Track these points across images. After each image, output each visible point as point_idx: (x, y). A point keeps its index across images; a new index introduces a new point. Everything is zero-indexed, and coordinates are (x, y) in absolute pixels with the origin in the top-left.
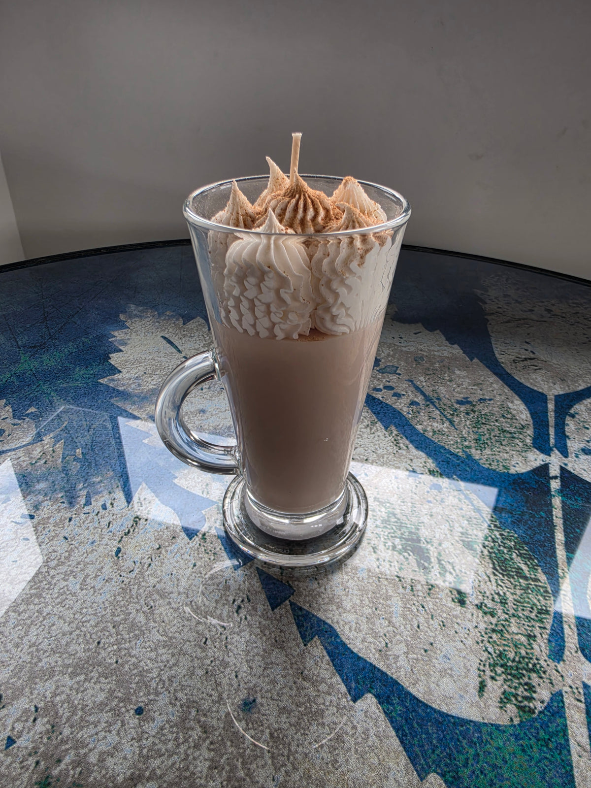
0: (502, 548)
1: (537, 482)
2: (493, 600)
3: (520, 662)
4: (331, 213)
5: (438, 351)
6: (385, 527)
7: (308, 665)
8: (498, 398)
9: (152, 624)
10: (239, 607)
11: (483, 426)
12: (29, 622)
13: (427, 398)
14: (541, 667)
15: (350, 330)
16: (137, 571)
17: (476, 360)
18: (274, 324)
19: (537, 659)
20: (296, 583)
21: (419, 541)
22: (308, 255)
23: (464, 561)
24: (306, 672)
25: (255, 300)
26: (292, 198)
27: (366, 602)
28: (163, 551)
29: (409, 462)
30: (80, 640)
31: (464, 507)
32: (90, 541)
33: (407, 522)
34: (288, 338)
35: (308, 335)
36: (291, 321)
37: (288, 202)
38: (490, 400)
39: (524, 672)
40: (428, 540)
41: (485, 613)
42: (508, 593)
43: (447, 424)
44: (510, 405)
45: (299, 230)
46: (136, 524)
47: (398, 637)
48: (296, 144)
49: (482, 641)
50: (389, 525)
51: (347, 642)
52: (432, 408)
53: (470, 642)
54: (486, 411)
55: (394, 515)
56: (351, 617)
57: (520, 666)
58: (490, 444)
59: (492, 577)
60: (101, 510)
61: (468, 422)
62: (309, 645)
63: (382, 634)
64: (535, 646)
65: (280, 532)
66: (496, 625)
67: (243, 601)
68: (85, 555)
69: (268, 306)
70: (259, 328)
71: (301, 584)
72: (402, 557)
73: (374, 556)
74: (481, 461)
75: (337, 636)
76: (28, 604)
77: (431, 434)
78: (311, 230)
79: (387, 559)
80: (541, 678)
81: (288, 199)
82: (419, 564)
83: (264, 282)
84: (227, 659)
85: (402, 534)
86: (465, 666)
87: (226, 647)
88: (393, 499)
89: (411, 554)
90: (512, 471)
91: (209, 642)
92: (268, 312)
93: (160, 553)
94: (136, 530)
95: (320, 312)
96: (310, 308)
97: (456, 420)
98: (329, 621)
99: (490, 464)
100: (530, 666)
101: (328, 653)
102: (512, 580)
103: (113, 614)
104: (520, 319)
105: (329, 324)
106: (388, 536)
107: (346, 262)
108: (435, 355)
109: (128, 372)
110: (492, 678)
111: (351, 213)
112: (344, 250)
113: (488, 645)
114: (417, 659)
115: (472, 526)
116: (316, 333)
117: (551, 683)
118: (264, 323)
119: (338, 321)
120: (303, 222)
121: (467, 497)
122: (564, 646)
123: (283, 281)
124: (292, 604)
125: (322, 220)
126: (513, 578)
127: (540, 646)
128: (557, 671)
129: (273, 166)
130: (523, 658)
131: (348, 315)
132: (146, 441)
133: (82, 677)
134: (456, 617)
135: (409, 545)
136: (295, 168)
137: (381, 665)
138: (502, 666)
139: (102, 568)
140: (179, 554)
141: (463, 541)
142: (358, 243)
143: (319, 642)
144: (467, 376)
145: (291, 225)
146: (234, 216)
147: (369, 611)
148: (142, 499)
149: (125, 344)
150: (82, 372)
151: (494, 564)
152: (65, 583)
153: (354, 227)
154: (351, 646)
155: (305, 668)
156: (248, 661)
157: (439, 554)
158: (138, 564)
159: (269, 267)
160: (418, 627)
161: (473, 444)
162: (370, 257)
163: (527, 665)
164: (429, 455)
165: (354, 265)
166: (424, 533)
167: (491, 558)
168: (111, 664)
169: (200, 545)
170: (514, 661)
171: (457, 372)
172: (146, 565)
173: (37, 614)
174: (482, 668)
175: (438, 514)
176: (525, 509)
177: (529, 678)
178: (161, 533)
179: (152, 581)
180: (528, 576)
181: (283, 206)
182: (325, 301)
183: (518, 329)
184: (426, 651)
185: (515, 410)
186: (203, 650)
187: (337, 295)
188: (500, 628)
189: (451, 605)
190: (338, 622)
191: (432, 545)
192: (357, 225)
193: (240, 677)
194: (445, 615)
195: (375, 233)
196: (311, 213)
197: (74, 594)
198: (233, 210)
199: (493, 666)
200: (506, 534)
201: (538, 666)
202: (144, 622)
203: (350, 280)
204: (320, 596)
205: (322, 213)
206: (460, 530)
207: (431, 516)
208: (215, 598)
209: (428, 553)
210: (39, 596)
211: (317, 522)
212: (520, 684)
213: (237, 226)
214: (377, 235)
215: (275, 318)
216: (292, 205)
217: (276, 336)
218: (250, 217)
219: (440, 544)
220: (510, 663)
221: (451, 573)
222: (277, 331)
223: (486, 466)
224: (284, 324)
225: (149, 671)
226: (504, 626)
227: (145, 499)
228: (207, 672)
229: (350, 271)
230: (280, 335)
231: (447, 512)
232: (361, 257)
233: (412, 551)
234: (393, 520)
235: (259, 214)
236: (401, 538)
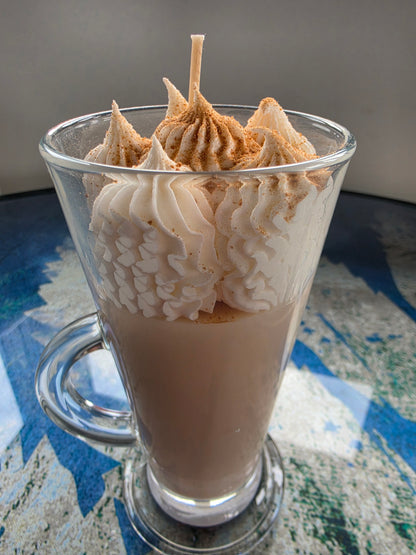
4: (245, 144)
5: (344, 284)
6: (304, 501)
8: (407, 335)
13: (338, 335)
15: (271, 305)
17: (380, 294)
18: (163, 302)
21: (342, 522)
22: (210, 203)
23: (398, 554)
25: (133, 268)
26: (191, 124)
28: (51, 534)
29: (325, 411)
31: (390, 471)
33: (329, 494)
34: (183, 318)
35: (211, 311)
36: (186, 297)
37: (185, 129)
38: (400, 336)
40: (355, 522)
43: (360, 365)
45: (199, 167)
46: (28, 492)
48: (197, 51)
50: (308, 497)
52: (343, 346)
54: (397, 349)
55: (313, 483)
58: (407, 389)
61: (381, 363)
65: (184, 515)
69: (152, 276)
70: (142, 304)
72: (325, 548)
73: (293, 545)
74: (401, 412)
78: (216, 167)
79: (308, 550)
81: (184, 125)
83: (144, 245)
85: (324, 512)
88: (312, 461)
89: (336, 543)
92: (153, 286)
93: (48, 537)
94: (26, 502)
95: (228, 283)
96: (214, 279)
97: (369, 359)
99: (411, 415)
105: (241, 299)
106: (307, 515)
107: (268, 215)
108: (341, 288)
109: (53, 304)
111: (273, 142)
112: (264, 197)
115: (402, 501)
116: (223, 309)
118: (148, 301)
119: (255, 296)
120: (205, 157)
121: (391, 458)
123: (172, 245)
125: (233, 153)
129: (172, 89)
131: (268, 287)
135: (333, 529)
136: (195, 85)
140: (68, 539)
141: (394, 523)
142: (285, 186)
144: (373, 311)
145: (187, 162)
146: (114, 149)
148: (40, 457)
149: (56, 275)
150: (11, 303)
153: (278, 163)
157: (368, 542)
159: (150, 223)
161: (389, 389)
162: (303, 207)
165: (279, 219)
166: (349, 510)
169: (94, 524)
171: (364, 306)
175: (362, 482)
178: (53, 506)
181: (177, 135)
182: (234, 269)
187: (253, 263)
191: (359, 530)
192: (283, 160)
195: (309, 172)
196: (216, 143)
198: (112, 141)
203: (273, 240)
205: (232, 145)
206: (389, 506)
207: (355, 485)
209: (356, 541)
213: (118, 163)
214: (312, 175)
215: (164, 294)
216: (189, 133)
217: (166, 316)
218: (136, 151)
219: (368, 528)
222: (167, 309)
223: (407, 417)
224: (176, 301)
227: (43, 457)
229: (274, 228)
230: (171, 314)
231: (372, 480)
232: (290, 208)
233: (337, 539)
234: (312, 490)
235: (146, 147)
236: (322, 518)
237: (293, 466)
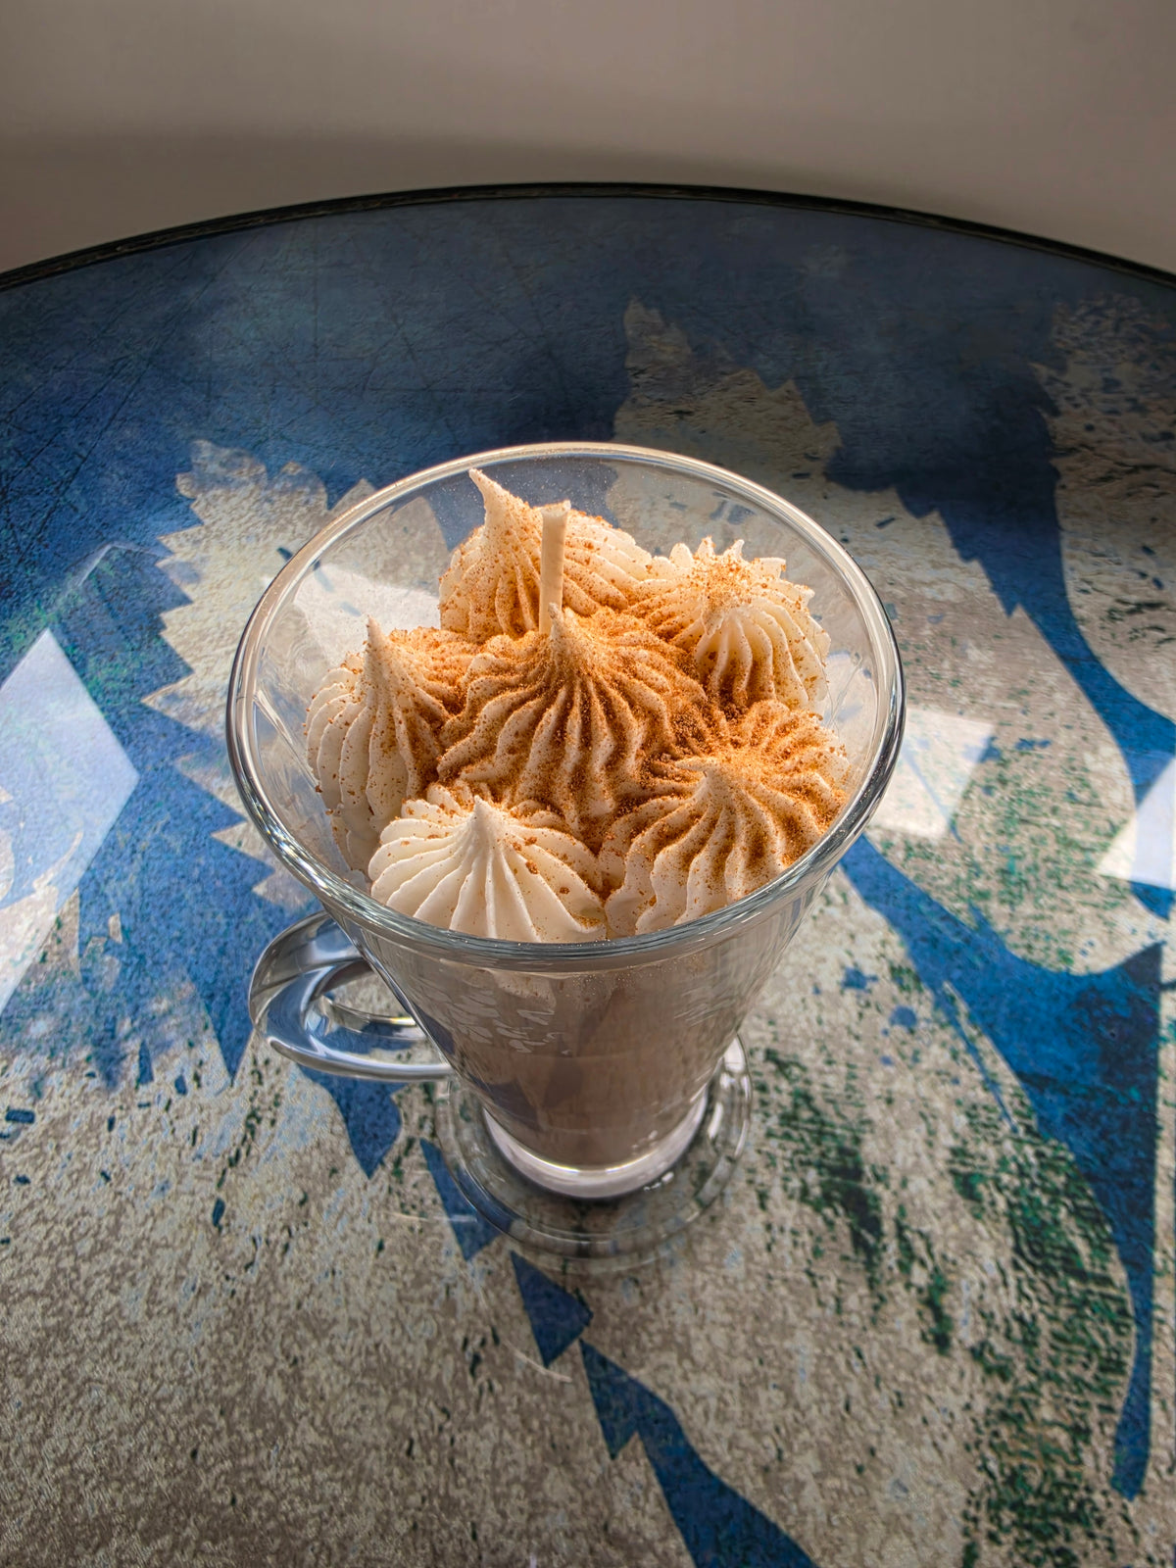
0: (1037, 1193)
1: (1130, 1000)
2: (1008, 1335)
3: (1050, 1497)
5: (930, 584)
6: (787, 1136)
7: (618, 1508)
8: (1062, 738)
9: (299, 1405)
10: (477, 1359)
11: (1021, 828)
12: (48, 1401)
14: (1095, 1509)
16: (261, 1264)
17: (1019, 613)
19: (1088, 1489)
20: (594, 1293)
21: (857, 1173)
23: (953, 1230)
24: (614, 1525)
26: (548, 702)
27: (741, 1343)
28: (313, 1210)
29: (847, 943)
30: (156, 1448)
31: (963, 1073)
32: (158, 1182)
33: (837, 1121)
37: (539, 715)
38: (1044, 744)
39: (1058, 1522)
40: (880, 1172)
41: (989, 1370)
42: (1041, 1317)
44: (1089, 758)
46: (253, 1133)
47: (805, 1435)
49: (978, 1444)
50: (796, 1128)
51: (698, 1447)
53: (951, 1446)
54: (1031, 781)
55: (808, 1099)
56: (708, 1384)
57: (1052, 1506)
58: (1033, 885)
59: (1010, 1272)
60: (175, 1097)
61: (988, 818)
62: (620, 1457)
63: (770, 1427)
64: (1088, 1458)
66: (1010, 1402)
67: (483, 1343)
68: (149, 1224)
71: (605, 1297)
72: (820, 1221)
73: (762, 1216)
74: (1010, 940)
75: (678, 1432)
76: (43, 1356)
77: (901, 855)
79: (789, 1225)
80: (1091, 1536)
82: (858, 1241)
84: (455, 1493)
85: (823, 1155)
86: (938, 1510)
87: (452, 1461)
88: (809, 1055)
89: (841, 1210)
90: (1078, 968)
91: (416, 1450)
93: (307, 1214)
94: (253, 1152)
98: (662, 1394)
99: (1029, 947)
100: (1072, 1506)
101: (659, 1475)
102: (1052, 1281)
103: (217, 1380)
104: (1136, 469)
106: (791, 1161)
108: (923, 598)
109: (207, 671)
110: (992, 1537)
113: (989, 1454)
114: (839, 1492)
115: (977, 1131)
117: (1111, 1549)
121: (972, 1048)
122: (1147, 1456)
124: (586, 1350)
125: (639, 759)
126: (1056, 1275)
127: (1096, 1456)
128: (1127, 1519)
129: (492, 495)
130: (1058, 1485)
132: (260, 890)
133: (166, 1541)
134: (927, 1381)
135: (837, 1187)
137: (766, 1507)
138: (1013, 1507)
139: (189, 1255)
140: (345, 1218)
141: (954, 1173)
143: (640, 1447)
144: (995, 669)
145: (545, 797)
147: (747, 1367)
148: (261, 1062)
149: (196, 577)
151: (1016, 1236)
152: (114, 1299)
154: (705, 1458)
155: (612, 1512)
156: (496, 1498)
157: (902, 1210)
158: (262, 1246)
160: (847, 1408)
161: (994, 886)
163: (1066, 1504)
164: (893, 921)
166: (871, 1150)
167: (1012, 1221)
168: (222, 1507)
169: (390, 1190)
170: (1038, 1493)
171: (974, 654)
172: (279, 1249)
173: (63, 1381)
174: (972, 1511)
175: (904, 1095)
176: (1097, 1080)
177: (1068, 1539)
178: (307, 1159)
179: (294, 1289)
180: (1088, 1268)
181: (523, 724)
183: (1127, 502)
184: (860, 1469)
185: (1099, 775)
186: (408, 1470)
188: (1017, 1409)
189: (919, 1348)
190: (680, 1398)
191: (887, 1187)
193: (481, 1538)
194: (903, 1377)
197: (133, 1328)
199: (995, 1507)
200: (1048, 1152)
201: (1087, 1508)
202: (281, 1398)
204: (645, 1329)
206: (951, 1142)
207: (889, 1101)
208: (427, 1335)
209: (877, 1208)
210: (62, 1332)
212: (1047, 1551)
216: (547, 725)
219: (904, 1183)
220: (1031, 1501)
221: (923, 1263)
223: (1020, 953)
225: (299, 1523)
226: (1024, 1403)
227: (267, 1062)
228: (415, 1527)
231: (924, 1090)
233: (843, 1205)
234: (806, 1114)
235: (454, 707)
236: (819, 1166)
237: (772, 1066)
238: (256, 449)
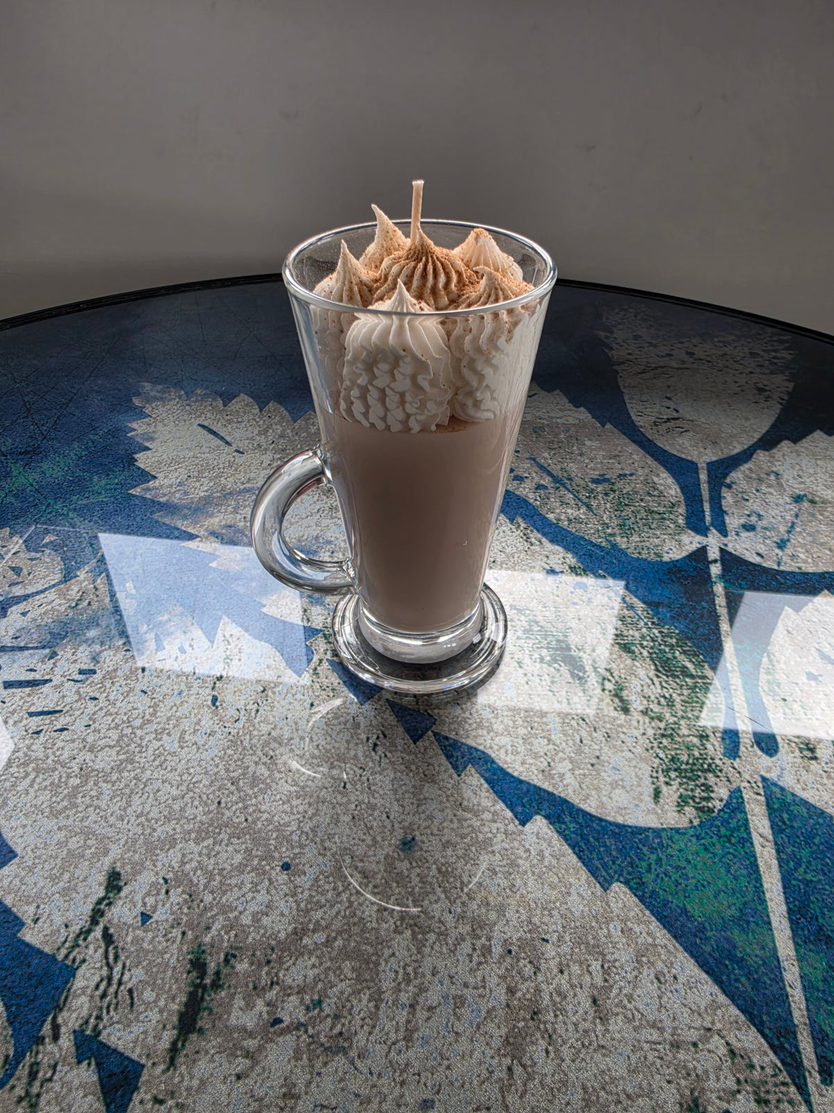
0: (663, 647)
1: (695, 568)
2: (659, 703)
3: (694, 764)
4: (464, 276)
5: (561, 418)
6: (528, 638)
7: (466, 796)
8: (640, 472)
9: (278, 775)
10: (375, 745)
11: (627, 508)
12: (127, 791)
13: (556, 480)
14: (717, 766)
15: (495, 415)
16: (243, 719)
17: (608, 426)
18: (408, 416)
19: (712, 759)
20: (436, 711)
21: (569, 649)
22: (445, 332)
23: (622, 666)
24: (465, 803)
25: (387, 389)
26: (418, 262)
27: (520, 722)
28: (270, 694)
29: (545, 559)
30: (196, 803)
32: (176, 692)
33: (552, 629)
34: (424, 430)
35: (446, 424)
36: (429, 411)
37: (415, 268)
38: (631, 475)
39: (700, 773)
40: (580, 647)
41: (652, 718)
42: (674, 695)
43: (583, 510)
44: (656, 479)
45: (432, 300)
47: (561, 754)
48: (418, 195)
49: (652, 748)
50: (533, 635)
51: (505, 766)
52: (563, 492)
53: (639, 750)
54: (627, 489)
55: (537, 623)
56: (505, 740)
57: (695, 768)
58: (636, 529)
59: (655, 679)
60: (179, 654)
61: (608, 505)
62: (463, 774)
63: (542, 754)
64: (709, 746)
65: (408, 657)
66: (665, 729)
67: (378, 738)
68: (175, 708)
69: (402, 395)
70: (390, 420)
71: (442, 712)
72: (552, 669)
73: (521, 671)
74: (629, 550)
75: (493, 762)
76: (120, 772)
77: (566, 523)
78: (445, 300)
79: (536, 673)
80: (718, 777)
81: (413, 263)
82: (573, 675)
83: (398, 368)
84: (372, 800)
85: (549, 643)
86: (637, 776)
87: (370, 788)
88: (533, 605)
89: (562, 664)
90: (666, 558)
91: (348, 786)
92: (402, 402)
93: (267, 696)
95: (460, 397)
96: (449, 394)
97: (594, 503)
98: (481, 748)
99: (640, 553)
100: (705, 766)
101: (486, 780)
102: (677, 680)
103: (227, 770)
104: (656, 368)
105: (471, 411)
106: (533, 648)
107: (493, 339)
108: (558, 423)
109: (166, 477)
110: (667, 784)
111: (490, 278)
112: (488, 327)
113: (658, 751)
114: (584, 775)
115: (627, 626)
116: (456, 421)
117: (729, 781)
118: (396, 415)
119: (483, 407)
120: (434, 291)
122: (739, 742)
123: (421, 365)
124: (435, 734)
125: (456, 286)
126: (678, 677)
127: (714, 745)
128: (734, 768)
129: (381, 216)
130: (697, 759)
131: (493, 399)
132: (214, 565)
133: (210, 841)
134: (621, 726)
135: (559, 655)
136: (416, 220)
137: (546, 786)
138: (676, 770)
139: (200, 720)
140: (289, 695)
141: (618, 644)
143: (473, 771)
144: (600, 448)
145: (422, 297)
146: (346, 287)
147: (524, 731)
148: (228, 636)
149: (152, 439)
151: (656, 665)
152: (159, 744)
154: (510, 771)
155: (463, 799)
156: (397, 800)
157: (594, 661)
158: (243, 712)
159: (405, 350)
160: (581, 741)
161: (617, 531)
162: (518, 330)
163: (702, 765)
164: (567, 548)
165: (501, 342)
166: (574, 639)
167: (652, 659)
168: (241, 823)
169: (313, 682)
170: (687, 763)
171: (588, 443)
172: (253, 713)
173: (134, 781)
174: (655, 775)
175: (587, 616)
176: (684, 601)
177: (706, 779)
179: (265, 728)
180: (694, 673)
181: (409, 271)
182: (467, 383)
183: (654, 381)
184: (592, 765)
185: (661, 485)
186: (344, 794)
187: (481, 377)
188: (669, 732)
189: (615, 714)
190: (491, 748)
191: (585, 652)
192: (502, 297)
193: (392, 817)
194: (608, 726)
196: (442, 279)
197: (174, 754)
198: (344, 278)
199: (666, 772)
200: (666, 631)
201: (713, 766)
202: (267, 773)
203: (497, 358)
204: (466, 722)
205: (454, 278)
206: (614, 632)
207: (579, 619)
208: (346, 738)
209: (582, 661)
210: (131, 761)
211: (450, 641)
212: (697, 785)
213: (354, 303)
214: (525, 307)
215: (410, 409)
216: (419, 271)
217: (411, 429)
218: (366, 285)
219: (593, 650)
220: (684, 767)
221: (609, 680)
222: (412, 423)
223: (636, 556)
224: (421, 414)
225: (288, 825)
226: (673, 729)
227: (231, 635)
228: (354, 818)
229: (497, 348)
230: (416, 427)
231: (597, 614)
232: (509, 332)
233: (562, 662)
234: (536, 628)
235: (376, 281)
236: (548, 648)
237: (514, 611)
238: (178, 385)
